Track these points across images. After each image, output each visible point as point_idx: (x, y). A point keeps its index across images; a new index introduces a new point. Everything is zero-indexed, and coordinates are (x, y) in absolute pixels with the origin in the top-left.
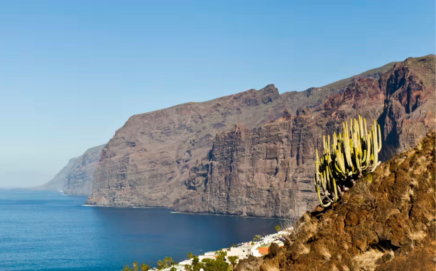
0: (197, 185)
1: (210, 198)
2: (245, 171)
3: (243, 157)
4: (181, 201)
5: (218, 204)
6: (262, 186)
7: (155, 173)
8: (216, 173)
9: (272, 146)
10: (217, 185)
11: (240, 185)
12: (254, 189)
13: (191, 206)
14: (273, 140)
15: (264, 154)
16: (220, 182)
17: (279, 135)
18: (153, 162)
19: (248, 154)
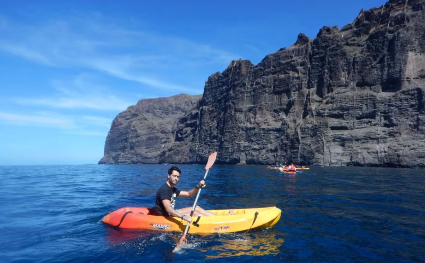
0: (184, 136)
1: (198, 147)
2: (244, 110)
3: (242, 93)
4: (167, 154)
5: (207, 152)
6: (268, 125)
7: (151, 135)
8: (207, 118)
9: (282, 76)
10: (207, 131)
11: (237, 127)
12: (257, 130)
13: (177, 157)
14: (284, 69)
15: (270, 87)
16: (211, 127)
17: (292, 63)
18: (150, 128)
19: (249, 90)
